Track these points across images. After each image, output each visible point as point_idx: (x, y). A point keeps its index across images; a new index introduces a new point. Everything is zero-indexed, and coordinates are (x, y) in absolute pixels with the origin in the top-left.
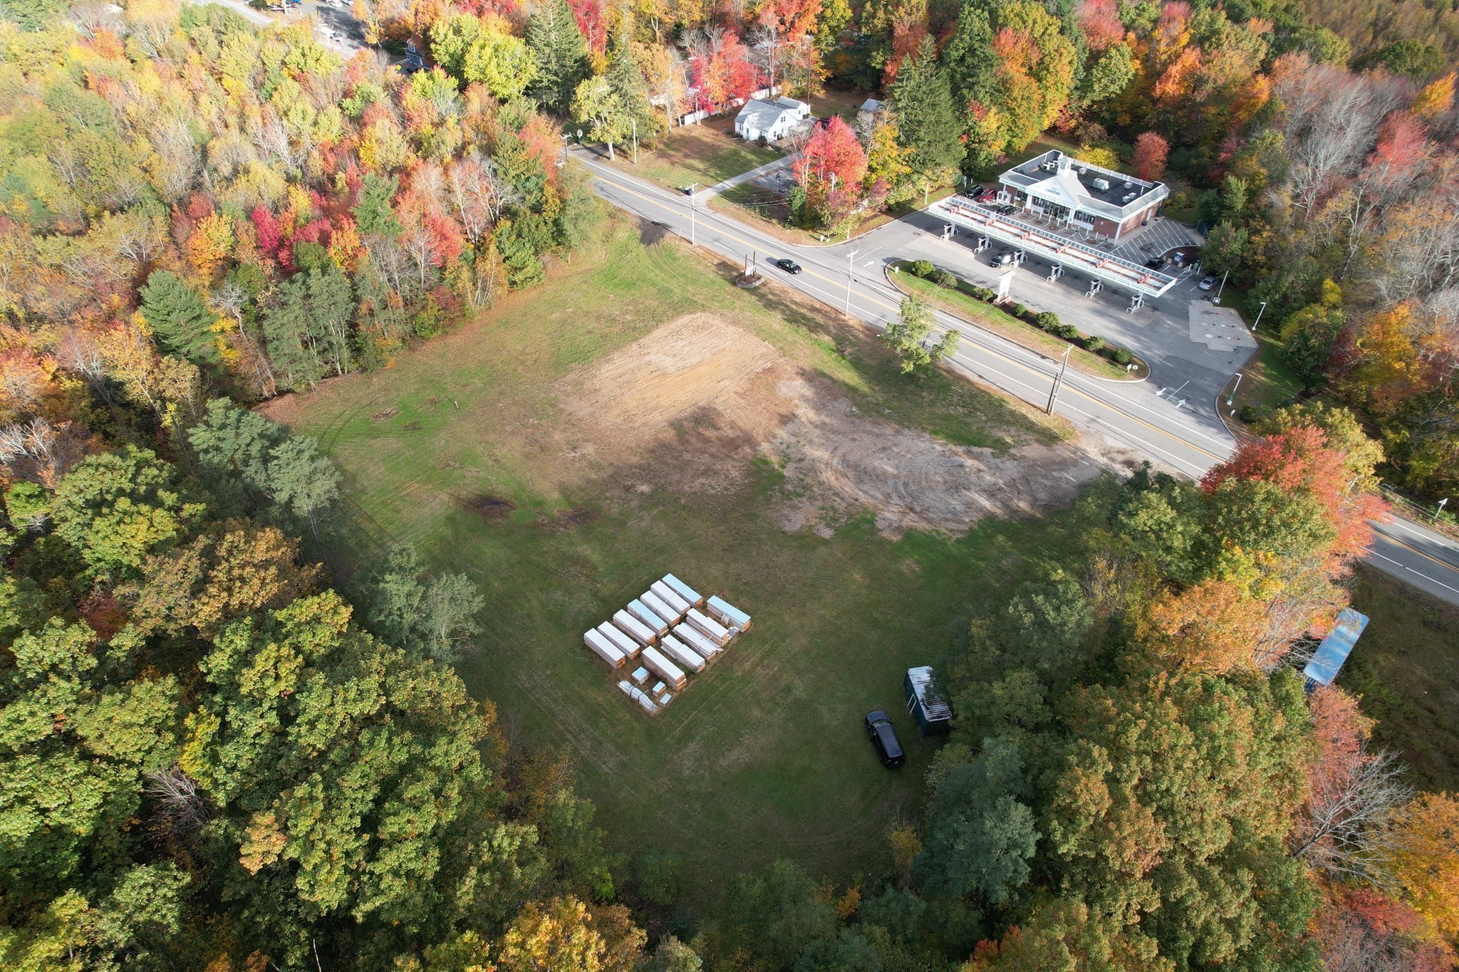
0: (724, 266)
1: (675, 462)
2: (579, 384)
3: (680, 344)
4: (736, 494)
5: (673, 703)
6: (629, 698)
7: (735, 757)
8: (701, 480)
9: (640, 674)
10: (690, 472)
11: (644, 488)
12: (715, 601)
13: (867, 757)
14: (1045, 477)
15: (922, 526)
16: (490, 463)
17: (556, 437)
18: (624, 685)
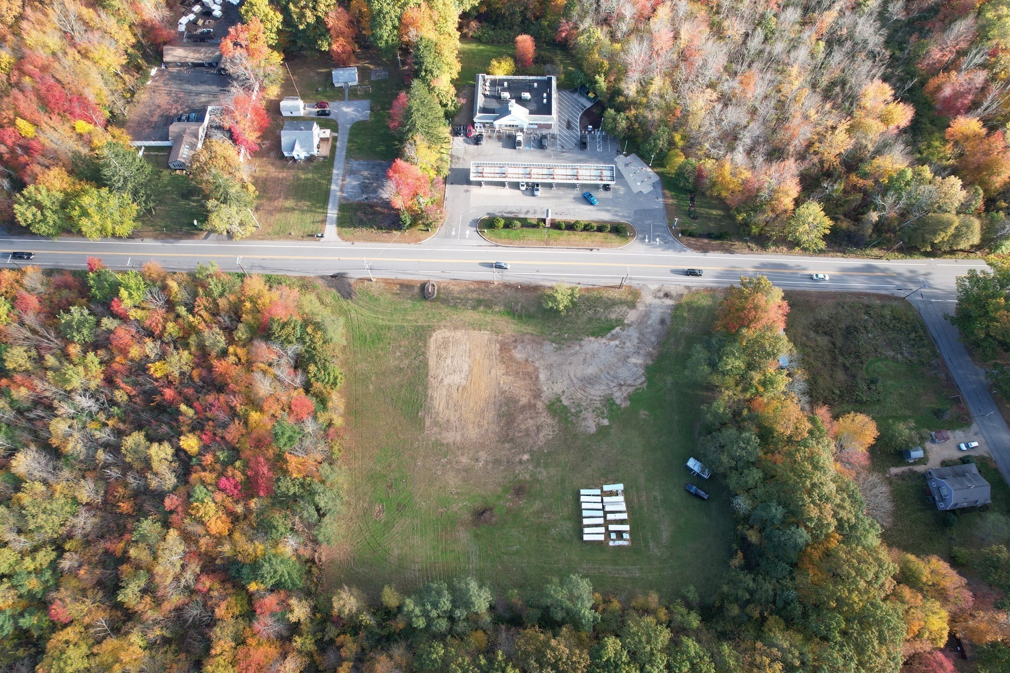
0: (406, 286)
1: (522, 434)
2: (436, 423)
3: (449, 361)
4: (560, 431)
5: (631, 535)
6: (619, 546)
7: (665, 535)
8: (541, 435)
9: (613, 536)
10: (533, 434)
11: (526, 457)
12: (606, 488)
13: (696, 502)
14: (647, 328)
15: (631, 389)
16: (456, 497)
17: (464, 461)
18: (611, 543)
